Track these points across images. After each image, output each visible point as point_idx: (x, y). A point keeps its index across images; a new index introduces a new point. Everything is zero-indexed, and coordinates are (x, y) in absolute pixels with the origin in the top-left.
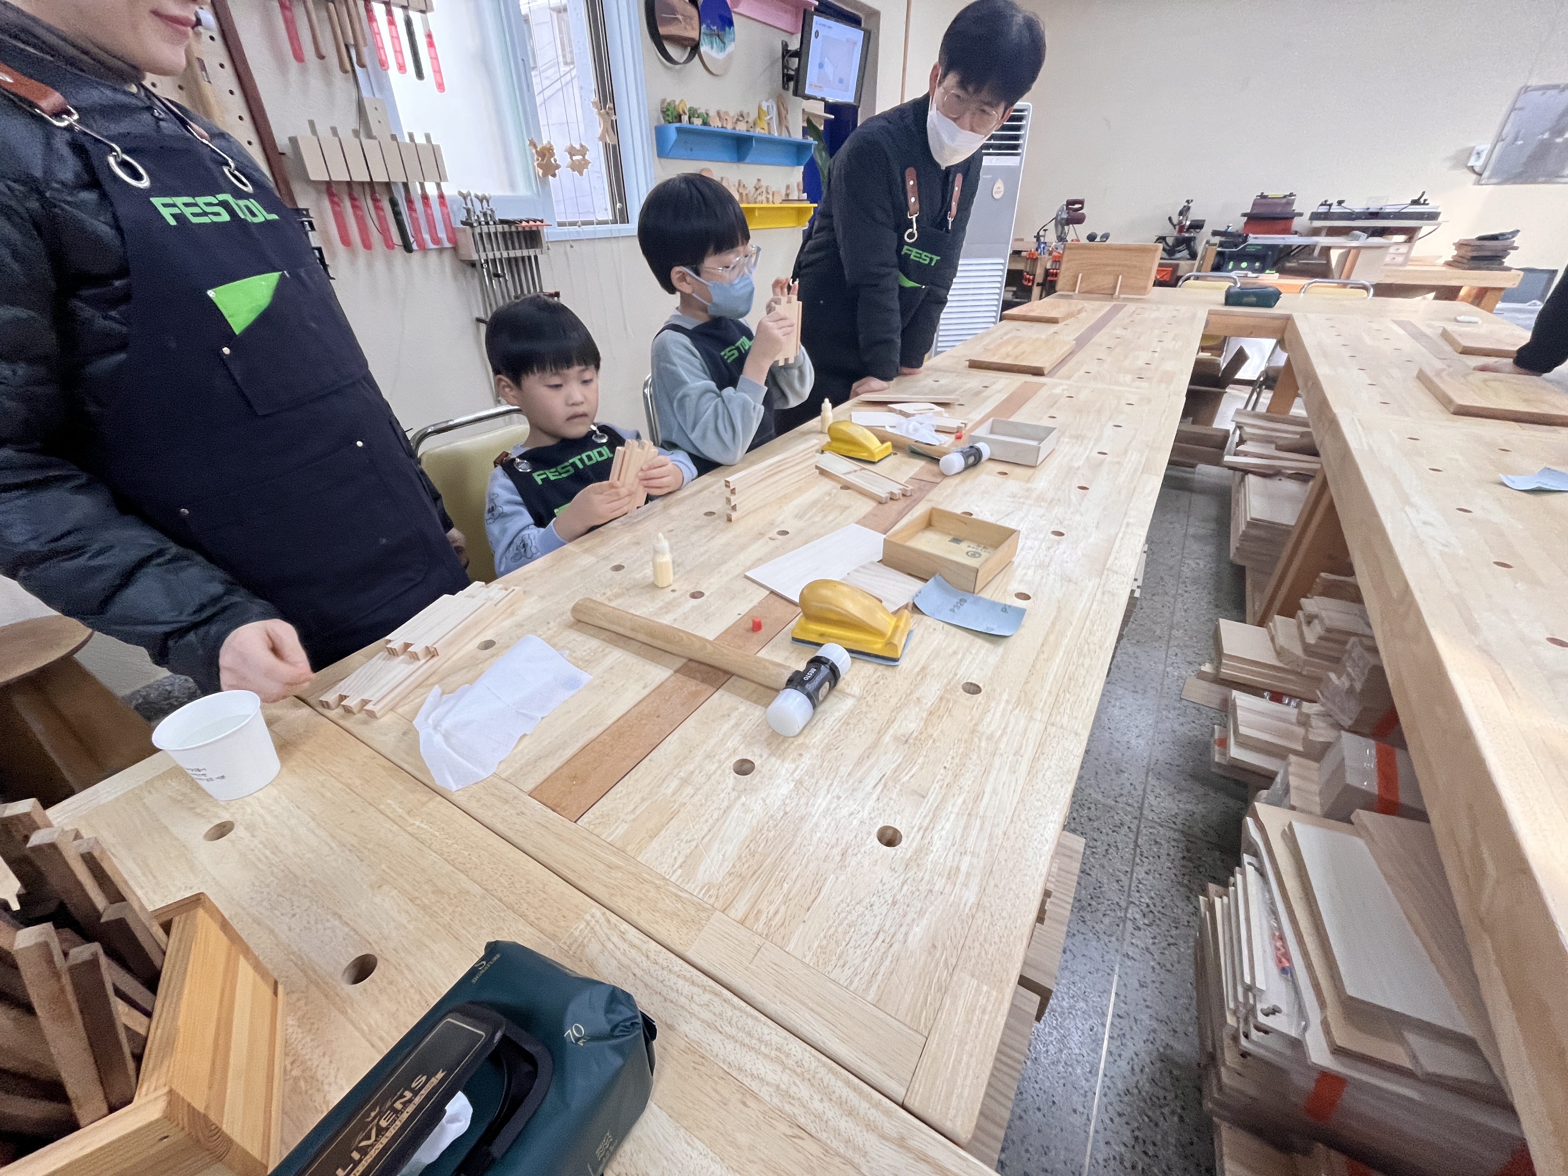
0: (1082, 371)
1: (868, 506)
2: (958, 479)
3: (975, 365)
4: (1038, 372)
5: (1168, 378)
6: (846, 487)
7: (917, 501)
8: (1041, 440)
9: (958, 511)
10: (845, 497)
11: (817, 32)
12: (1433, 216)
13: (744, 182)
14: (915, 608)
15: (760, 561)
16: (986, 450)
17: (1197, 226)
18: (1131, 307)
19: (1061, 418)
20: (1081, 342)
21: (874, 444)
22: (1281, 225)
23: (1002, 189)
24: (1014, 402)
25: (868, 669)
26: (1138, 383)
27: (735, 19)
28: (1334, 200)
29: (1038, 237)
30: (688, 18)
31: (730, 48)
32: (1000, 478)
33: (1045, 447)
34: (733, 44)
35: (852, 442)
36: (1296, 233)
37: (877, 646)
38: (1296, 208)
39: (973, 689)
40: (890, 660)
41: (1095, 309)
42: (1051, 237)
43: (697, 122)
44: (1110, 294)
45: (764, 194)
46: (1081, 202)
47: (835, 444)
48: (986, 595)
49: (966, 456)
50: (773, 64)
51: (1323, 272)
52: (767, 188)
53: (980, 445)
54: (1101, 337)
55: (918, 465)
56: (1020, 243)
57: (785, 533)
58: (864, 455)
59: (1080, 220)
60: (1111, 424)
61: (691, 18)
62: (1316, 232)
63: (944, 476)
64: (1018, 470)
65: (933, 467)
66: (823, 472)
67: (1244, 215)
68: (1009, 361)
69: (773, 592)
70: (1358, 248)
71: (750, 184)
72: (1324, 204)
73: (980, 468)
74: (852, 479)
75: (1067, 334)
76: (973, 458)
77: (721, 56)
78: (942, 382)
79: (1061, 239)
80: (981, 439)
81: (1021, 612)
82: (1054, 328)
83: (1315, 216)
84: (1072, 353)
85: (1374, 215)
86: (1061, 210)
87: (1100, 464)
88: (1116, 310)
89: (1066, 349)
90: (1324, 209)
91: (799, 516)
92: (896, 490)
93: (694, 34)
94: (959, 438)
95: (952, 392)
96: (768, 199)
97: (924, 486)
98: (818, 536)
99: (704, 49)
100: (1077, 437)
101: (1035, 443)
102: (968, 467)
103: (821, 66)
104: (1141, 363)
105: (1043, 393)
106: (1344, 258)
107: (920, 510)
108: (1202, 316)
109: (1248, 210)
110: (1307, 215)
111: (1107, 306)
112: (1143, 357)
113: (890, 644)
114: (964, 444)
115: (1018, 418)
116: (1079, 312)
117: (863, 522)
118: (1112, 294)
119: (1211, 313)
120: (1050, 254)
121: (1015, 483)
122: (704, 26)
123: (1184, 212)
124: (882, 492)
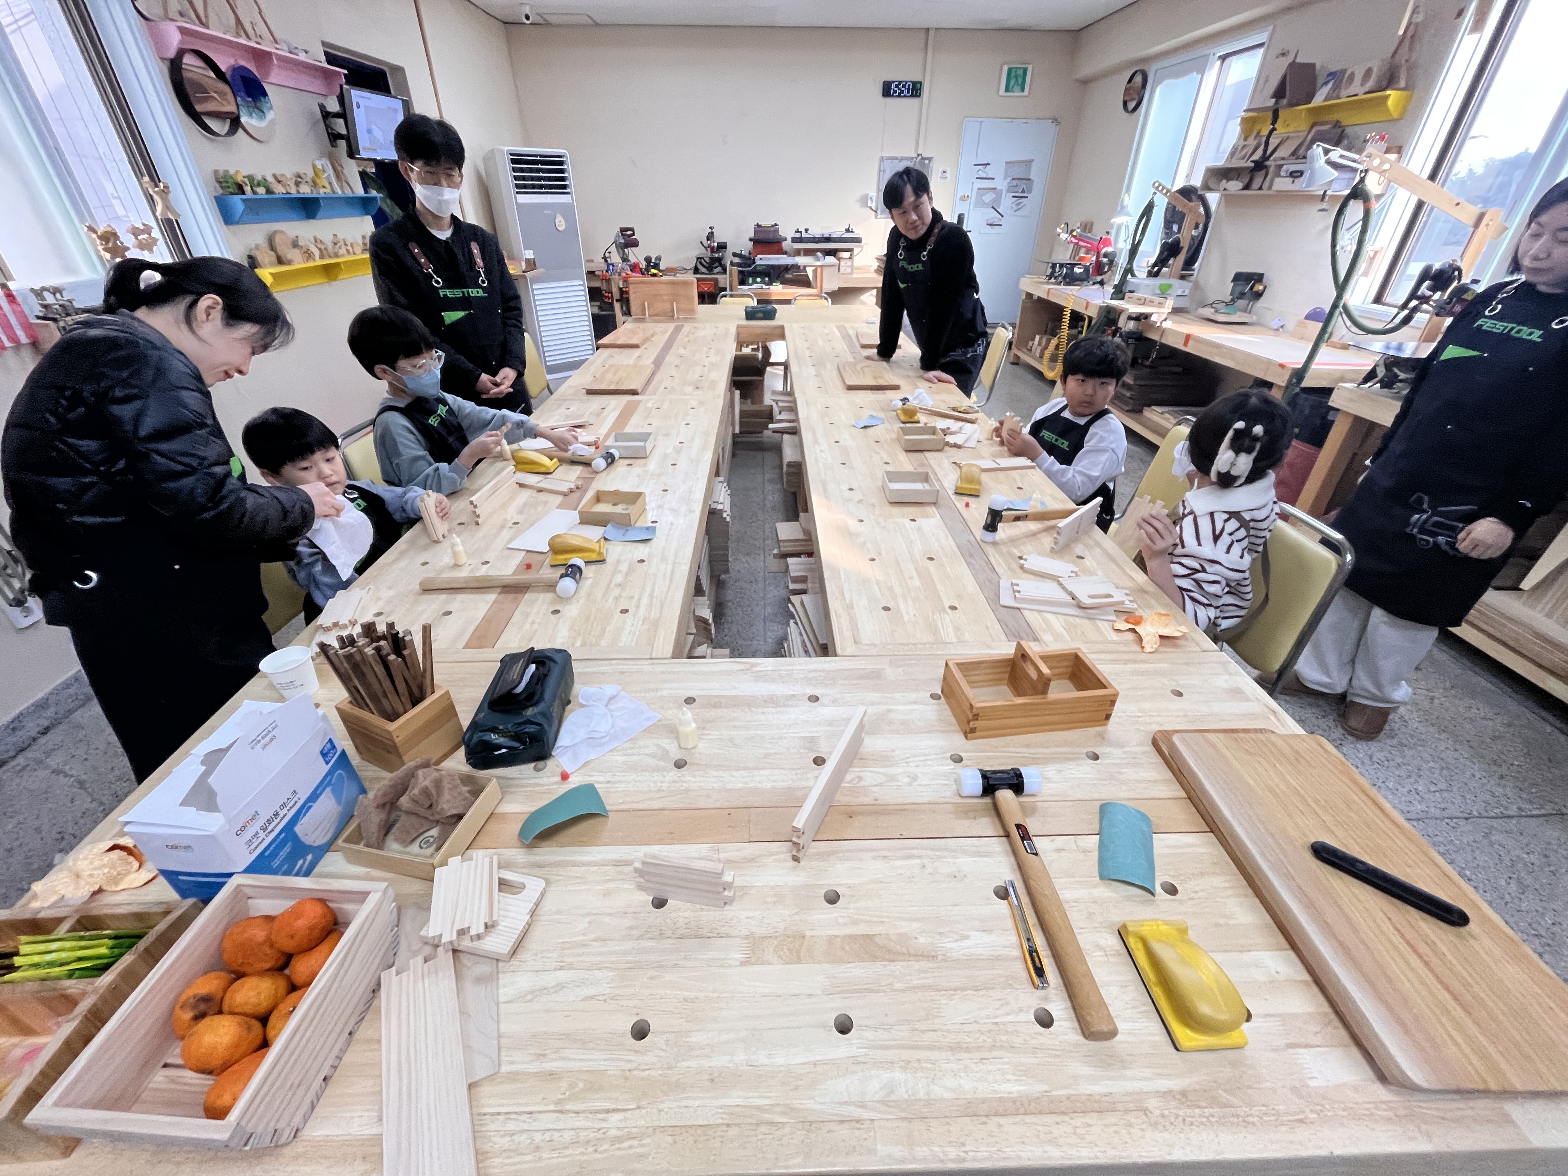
0: (662, 388)
1: (559, 499)
2: (605, 473)
3: (590, 392)
4: (634, 393)
5: (713, 385)
6: (540, 490)
7: (586, 491)
8: (646, 441)
9: (612, 489)
10: (542, 496)
11: (357, 103)
12: (858, 240)
13: (319, 237)
14: (605, 539)
15: (511, 540)
16: (617, 454)
17: (722, 247)
18: (687, 327)
19: (655, 423)
20: (658, 363)
21: (545, 460)
22: (776, 247)
23: (563, 222)
24: (625, 416)
25: (593, 568)
26: (697, 392)
27: (267, 87)
28: (802, 229)
29: (605, 258)
30: (222, 94)
31: (270, 115)
32: (629, 468)
33: (649, 445)
34: (272, 112)
35: (533, 463)
36: (786, 253)
37: (594, 557)
38: (783, 233)
39: (642, 561)
40: (603, 561)
41: (662, 330)
42: (616, 258)
43: (261, 190)
44: (670, 316)
45: (344, 248)
46: (632, 230)
47: (520, 467)
48: (638, 524)
49: (606, 459)
50: (315, 124)
51: (805, 282)
52: (344, 240)
53: (612, 451)
54: (671, 358)
55: (578, 470)
56: (591, 264)
57: (517, 523)
58: (543, 470)
59: (635, 244)
60: (684, 423)
61: (225, 94)
62: (798, 253)
63: (597, 473)
64: (638, 461)
65: (589, 469)
66: (521, 485)
67: (751, 240)
68: (612, 387)
69: (528, 551)
70: (821, 266)
71: (327, 239)
72: (797, 231)
73: (615, 464)
74: (541, 485)
75: (648, 355)
76: (610, 459)
77: (263, 124)
78: (572, 409)
79: (625, 259)
80: (611, 447)
81: (655, 528)
82: (636, 352)
83: (794, 240)
84: (653, 374)
85: (828, 239)
86: (617, 236)
87: (681, 449)
88: (678, 330)
89: (649, 372)
90: (798, 235)
91: (520, 512)
92: (572, 486)
93: (232, 108)
94: (597, 448)
95: (582, 416)
96: (348, 251)
97: (588, 481)
98: (537, 520)
99: (244, 119)
100: (667, 435)
101: (642, 444)
102: (609, 465)
103: (369, 131)
104: (696, 376)
105: (641, 408)
106: (815, 272)
107: (590, 494)
108: (733, 330)
109: (752, 235)
110: (789, 239)
111: (671, 327)
112: (698, 370)
113: (600, 553)
114: (602, 451)
115: (628, 429)
116: (652, 335)
117: (560, 507)
118: (673, 316)
119: (738, 327)
120: (620, 275)
121: (638, 468)
122: (239, 99)
123: (710, 237)
124: (564, 488)
